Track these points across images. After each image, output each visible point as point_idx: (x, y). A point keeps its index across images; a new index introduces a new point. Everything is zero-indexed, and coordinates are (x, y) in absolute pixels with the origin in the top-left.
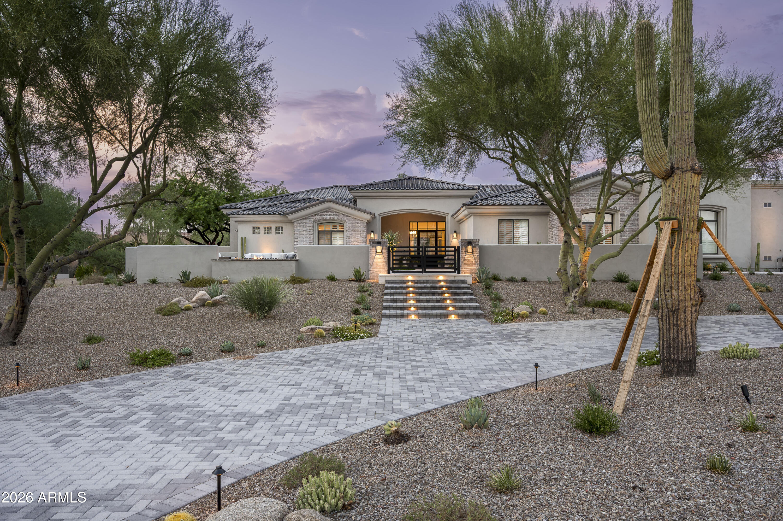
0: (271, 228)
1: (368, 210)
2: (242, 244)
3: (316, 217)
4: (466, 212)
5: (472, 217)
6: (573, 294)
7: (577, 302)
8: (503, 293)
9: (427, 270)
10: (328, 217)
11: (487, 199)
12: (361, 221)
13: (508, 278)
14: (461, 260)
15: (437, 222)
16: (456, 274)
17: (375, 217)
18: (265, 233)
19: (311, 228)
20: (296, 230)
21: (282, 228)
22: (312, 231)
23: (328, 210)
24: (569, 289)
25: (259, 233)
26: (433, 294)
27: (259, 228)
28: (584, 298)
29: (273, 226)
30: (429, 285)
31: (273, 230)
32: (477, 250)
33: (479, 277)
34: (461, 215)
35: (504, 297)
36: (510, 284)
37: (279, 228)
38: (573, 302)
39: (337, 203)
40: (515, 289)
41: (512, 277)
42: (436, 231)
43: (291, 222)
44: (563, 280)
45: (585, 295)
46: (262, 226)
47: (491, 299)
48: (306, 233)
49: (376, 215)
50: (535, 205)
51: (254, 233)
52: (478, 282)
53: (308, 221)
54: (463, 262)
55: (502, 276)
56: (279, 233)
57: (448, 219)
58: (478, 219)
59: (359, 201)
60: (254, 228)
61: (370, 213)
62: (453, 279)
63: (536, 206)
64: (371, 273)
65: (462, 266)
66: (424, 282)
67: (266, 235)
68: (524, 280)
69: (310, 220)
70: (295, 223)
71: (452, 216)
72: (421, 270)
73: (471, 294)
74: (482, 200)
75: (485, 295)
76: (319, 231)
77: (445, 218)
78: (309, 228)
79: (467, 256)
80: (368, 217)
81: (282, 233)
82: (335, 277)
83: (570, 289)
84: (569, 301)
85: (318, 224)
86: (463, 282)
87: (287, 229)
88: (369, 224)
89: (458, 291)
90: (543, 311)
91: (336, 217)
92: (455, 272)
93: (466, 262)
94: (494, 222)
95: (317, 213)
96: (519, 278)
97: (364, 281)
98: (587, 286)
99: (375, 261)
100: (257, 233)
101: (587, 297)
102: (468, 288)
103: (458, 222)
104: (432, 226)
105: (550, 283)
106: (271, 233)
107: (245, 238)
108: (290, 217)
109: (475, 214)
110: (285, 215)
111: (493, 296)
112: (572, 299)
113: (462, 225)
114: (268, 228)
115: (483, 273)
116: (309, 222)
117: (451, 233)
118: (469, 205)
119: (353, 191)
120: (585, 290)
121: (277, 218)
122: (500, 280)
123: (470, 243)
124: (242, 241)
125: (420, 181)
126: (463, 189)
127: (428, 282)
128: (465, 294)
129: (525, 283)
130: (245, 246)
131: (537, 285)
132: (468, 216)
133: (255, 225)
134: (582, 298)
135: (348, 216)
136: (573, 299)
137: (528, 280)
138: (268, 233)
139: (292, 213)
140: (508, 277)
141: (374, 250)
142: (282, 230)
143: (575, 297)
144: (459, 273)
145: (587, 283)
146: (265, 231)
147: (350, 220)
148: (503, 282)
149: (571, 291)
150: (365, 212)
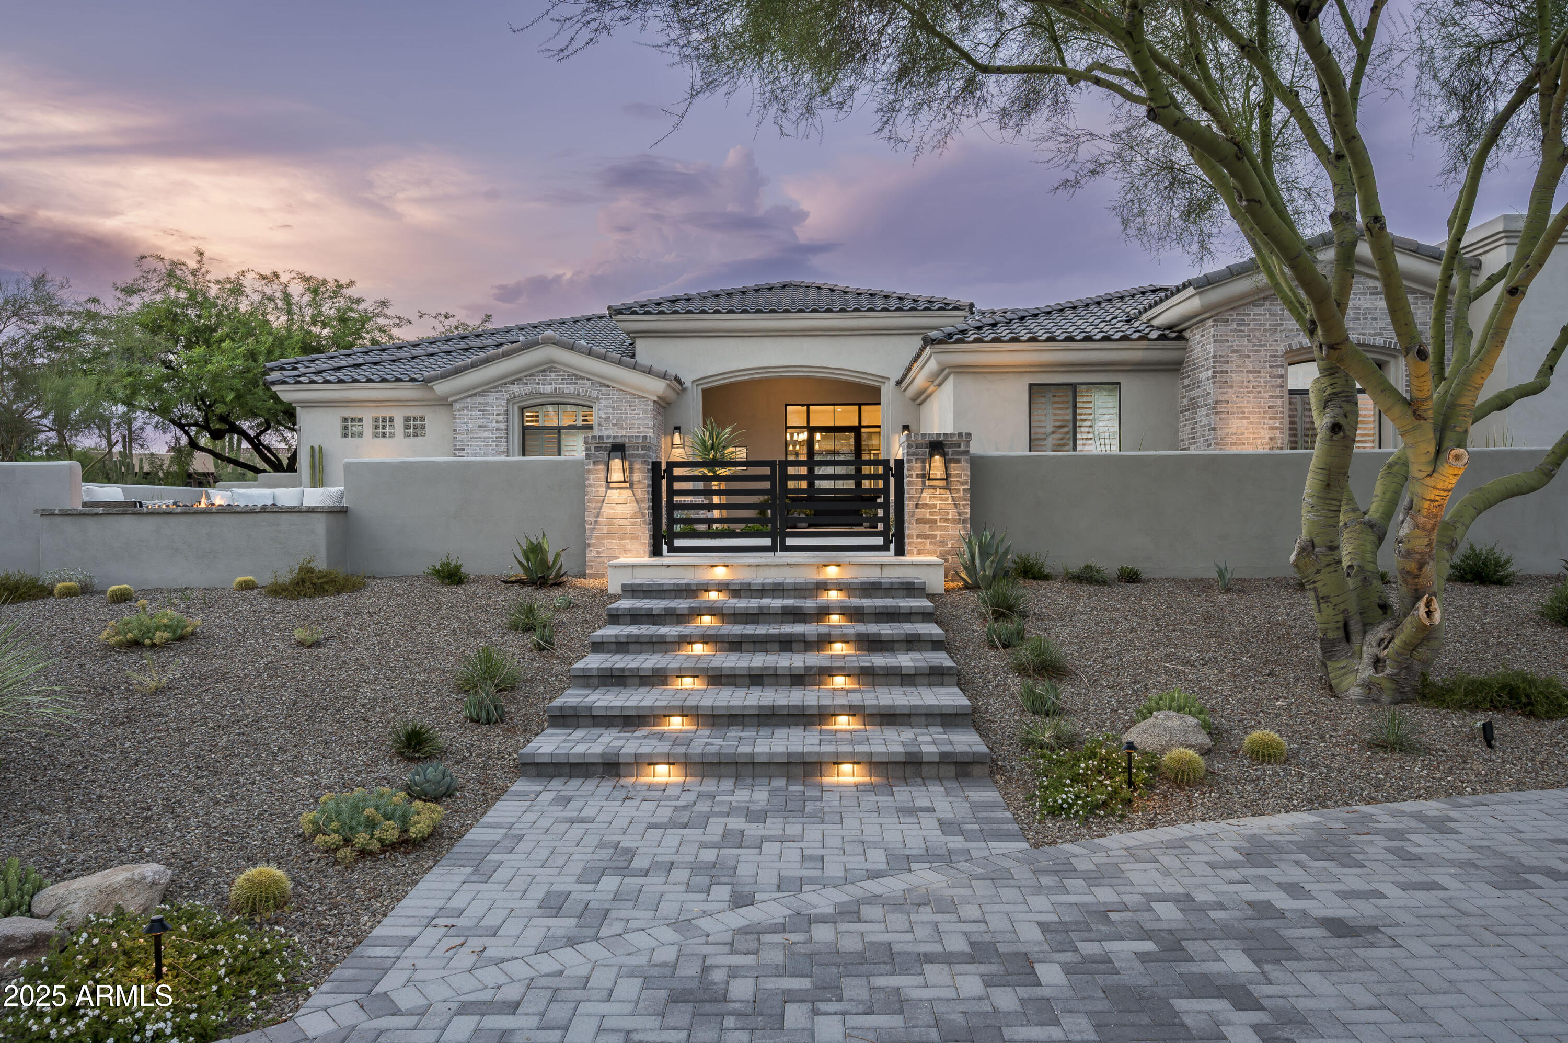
0: (391, 420)
1: (659, 367)
2: (313, 467)
3: (516, 389)
4: (932, 365)
5: (951, 379)
6: (1368, 651)
7: (1386, 684)
8: (1064, 633)
9: (790, 542)
10: (548, 389)
11: (994, 325)
12: (639, 397)
13: (1075, 570)
14: (909, 506)
15: (860, 405)
16: (888, 556)
17: (684, 390)
18: (376, 436)
19: (501, 418)
20: (460, 425)
21: (423, 419)
22: (503, 427)
23: (547, 368)
24: (1346, 626)
25: (361, 435)
26: (786, 644)
27: (360, 420)
28: (1417, 667)
29: (399, 416)
30: (777, 603)
31: (399, 424)
32: (961, 472)
33: (970, 568)
34: (920, 379)
35: (1067, 653)
36: (1083, 591)
37: (415, 419)
38: (1368, 686)
39: (572, 348)
40: (1106, 616)
41: (1088, 568)
42: (856, 430)
43: (445, 403)
44: (1323, 591)
45: (1423, 653)
46: (368, 416)
47: (1021, 670)
48: (487, 434)
49: (688, 383)
50: (1140, 339)
51: (346, 436)
52: (967, 587)
53: (491, 398)
54: (913, 514)
55: (1051, 565)
56: (416, 435)
57: (887, 392)
58: (970, 385)
59: (641, 346)
60: (345, 420)
61: (664, 376)
62: (873, 575)
63: (1144, 344)
64: (591, 553)
65: (911, 529)
66: (763, 591)
67: (380, 440)
68: (1131, 577)
69: (499, 395)
70: (457, 406)
71: (899, 383)
72: (767, 542)
73: (936, 645)
74: (979, 328)
75: (993, 646)
76: (524, 429)
77: (877, 391)
78: (496, 421)
79: (926, 494)
80: (658, 387)
81: (423, 435)
82: (463, 570)
83: (1355, 627)
84: (1351, 678)
85: (522, 409)
86: (910, 589)
87: (435, 422)
88: (664, 406)
89: (886, 630)
90: (1266, 744)
91: (570, 389)
92: (885, 548)
93: (925, 513)
94: (1018, 390)
95: (516, 378)
96: (1110, 567)
97: (558, 584)
98: (1437, 616)
99: (606, 511)
100: (353, 435)
101: (1426, 663)
102: (926, 616)
103: (914, 399)
104: (846, 416)
105: (1228, 590)
106: (392, 435)
107: (320, 448)
108: (441, 388)
109: (960, 370)
110: (427, 381)
111: (1025, 653)
112: (1366, 672)
113: (925, 409)
114: (384, 420)
115: (984, 554)
116: (496, 402)
117: (894, 432)
118: (941, 342)
119: (620, 317)
120: (1426, 634)
121: (406, 391)
122: (1046, 577)
123: (937, 446)
124: (313, 456)
125: (812, 293)
126: (926, 309)
127: (777, 590)
128: (912, 643)
129: (1133, 589)
130: (322, 471)
131: (1181, 596)
132: (938, 379)
133: (349, 413)
134: (1408, 668)
135: (604, 384)
136: (1370, 671)
137: (1143, 576)
138: (384, 435)
139: (445, 376)
140: (1075, 566)
141: (602, 475)
142: (423, 427)
143: (1377, 663)
144: (900, 552)
145: (1436, 605)
146: (377, 427)
147: (608, 396)
148: (1057, 585)
149: (1356, 638)
150: (649, 371)
